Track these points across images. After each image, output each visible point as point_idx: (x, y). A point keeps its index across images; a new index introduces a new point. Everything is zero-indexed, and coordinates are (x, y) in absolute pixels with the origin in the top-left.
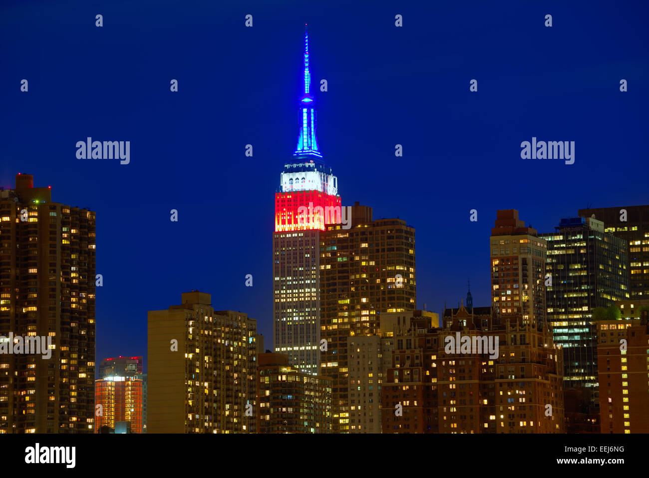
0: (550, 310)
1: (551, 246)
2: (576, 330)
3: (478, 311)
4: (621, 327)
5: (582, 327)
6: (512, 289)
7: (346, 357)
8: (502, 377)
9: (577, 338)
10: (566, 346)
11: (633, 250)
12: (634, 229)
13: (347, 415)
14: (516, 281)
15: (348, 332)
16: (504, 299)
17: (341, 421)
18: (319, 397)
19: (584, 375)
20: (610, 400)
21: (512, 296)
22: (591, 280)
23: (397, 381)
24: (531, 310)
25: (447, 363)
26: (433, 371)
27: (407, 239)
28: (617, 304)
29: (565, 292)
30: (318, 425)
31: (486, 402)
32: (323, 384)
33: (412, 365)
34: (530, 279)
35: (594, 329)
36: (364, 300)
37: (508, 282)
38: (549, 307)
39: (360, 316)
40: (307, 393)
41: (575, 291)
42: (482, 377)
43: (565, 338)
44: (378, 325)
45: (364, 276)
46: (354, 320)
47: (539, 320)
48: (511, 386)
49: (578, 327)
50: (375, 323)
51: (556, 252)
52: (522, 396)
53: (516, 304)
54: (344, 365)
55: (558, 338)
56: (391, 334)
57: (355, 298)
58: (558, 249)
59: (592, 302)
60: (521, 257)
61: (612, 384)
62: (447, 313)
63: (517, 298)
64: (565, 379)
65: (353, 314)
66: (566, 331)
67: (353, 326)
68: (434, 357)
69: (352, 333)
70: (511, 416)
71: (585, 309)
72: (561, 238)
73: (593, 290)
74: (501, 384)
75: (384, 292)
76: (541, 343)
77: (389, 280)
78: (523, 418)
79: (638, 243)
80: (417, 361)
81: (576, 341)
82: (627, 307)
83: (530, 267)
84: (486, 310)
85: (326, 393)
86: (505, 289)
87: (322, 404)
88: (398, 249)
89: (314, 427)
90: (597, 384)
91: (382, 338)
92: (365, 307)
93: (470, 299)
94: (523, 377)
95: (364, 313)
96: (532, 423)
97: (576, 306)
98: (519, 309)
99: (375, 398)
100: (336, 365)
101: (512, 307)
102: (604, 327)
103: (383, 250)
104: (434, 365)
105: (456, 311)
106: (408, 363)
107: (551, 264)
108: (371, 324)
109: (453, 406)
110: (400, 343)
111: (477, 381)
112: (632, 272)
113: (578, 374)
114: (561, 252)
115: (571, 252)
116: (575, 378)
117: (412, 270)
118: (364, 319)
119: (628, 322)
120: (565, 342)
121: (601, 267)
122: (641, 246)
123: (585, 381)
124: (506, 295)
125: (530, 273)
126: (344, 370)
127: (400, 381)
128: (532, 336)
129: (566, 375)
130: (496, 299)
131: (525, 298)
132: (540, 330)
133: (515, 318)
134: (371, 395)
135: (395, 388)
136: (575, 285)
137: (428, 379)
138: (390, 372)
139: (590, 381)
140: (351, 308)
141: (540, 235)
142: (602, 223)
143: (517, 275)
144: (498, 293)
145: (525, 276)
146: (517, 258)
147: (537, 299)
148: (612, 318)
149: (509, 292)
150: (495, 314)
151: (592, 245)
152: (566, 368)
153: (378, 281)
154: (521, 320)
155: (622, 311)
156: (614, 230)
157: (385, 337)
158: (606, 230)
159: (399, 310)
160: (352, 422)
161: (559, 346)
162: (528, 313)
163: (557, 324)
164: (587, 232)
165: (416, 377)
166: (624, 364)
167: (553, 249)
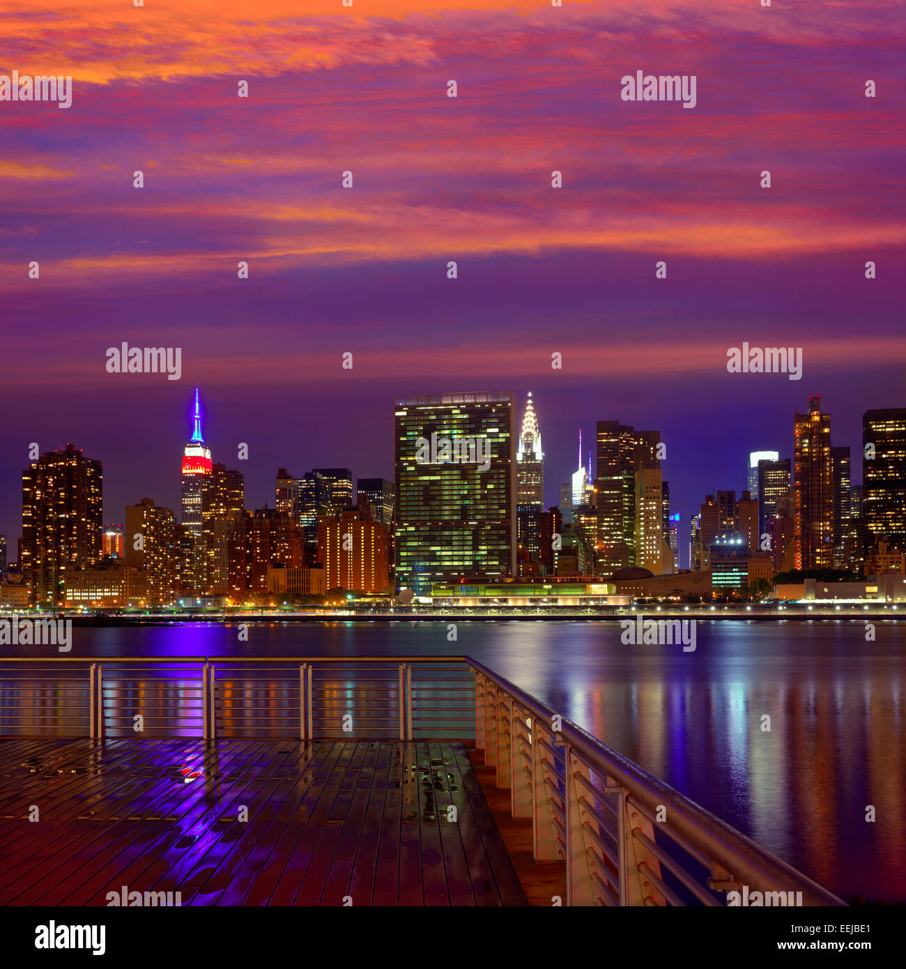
0: (300, 511)
1: (301, 484)
3: (270, 511)
5: (313, 518)
6: (284, 501)
7: (213, 528)
8: (279, 538)
9: (310, 522)
10: (306, 525)
11: (334, 487)
12: (335, 478)
13: (213, 553)
14: (286, 498)
15: (214, 517)
16: (281, 505)
17: (211, 555)
18: (202, 545)
20: (322, 547)
21: (284, 504)
22: (317, 498)
23: (235, 539)
24: (292, 510)
25: (256, 532)
26: (250, 534)
27: (240, 479)
28: (327, 509)
29: (306, 503)
30: (201, 556)
31: (272, 548)
32: (203, 539)
33: (241, 532)
34: (292, 497)
35: (317, 519)
36: (221, 504)
37: (283, 498)
38: (299, 509)
40: (196, 543)
41: (310, 503)
42: (271, 538)
43: (306, 522)
45: (222, 494)
46: (217, 513)
47: (295, 515)
48: (283, 542)
49: (311, 518)
50: (226, 514)
51: (303, 487)
52: (287, 546)
53: (286, 508)
54: (213, 531)
55: (303, 522)
56: (233, 519)
57: (218, 503)
58: (304, 485)
59: (317, 508)
60: (288, 488)
61: (323, 542)
62: (257, 512)
63: (286, 505)
65: (217, 510)
66: (306, 519)
67: (217, 516)
69: (216, 518)
70: (282, 554)
71: (314, 510)
72: (305, 481)
73: (317, 503)
74: (278, 541)
75: (230, 501)
76: (295, 525)
77: (232, 496)
78: (287, 555)
79: (336, 484)
80: (243, 531)
81: (310, 524)
82: (331, 510)
83: (292, 492)
84: (273, 510)
85: (204, 543)
86: (281, 502)
88: (236, 483)
89: (199, 557)
90: (317, 541)
92: (222, 507)
93: (266, 505)
94: (288, 538)
95: (221, 510)
96: (290, 557)
97: (311, 509)
98: (287, 510)
99: (225, 546)
100: (208, 531)
101: (284, 509)
103: (230, 484)
104: (251, 532)
105: (260, 510)
107: (301, 491)
108: (224, 515)
109: (258, 549)
110: (237, 523)
111: (268, 540)
112: (333, 496)
114: (305, 487)
115: (309, 487)
117: (242, 492)
118: (221, 512)
121: (321, 493)
125: (292, 495)
126: (213, 534)
127: (237, 539)
128: (292, 521)
130: (277, 506)
131: (289, 505)
132: (295, 519)
133: (285, 514)
134: (224, 544)
135: (234, 542)
136: (310, 500)
137: (249, 538)
138: (232, 535)
140: (216, 507)
141: (297, 479)
142: (322, 475)
143: (287, 496)
144: (278, 503)
145: (290, 496)
146: (286, 489)
147: (295, 505)
150: (277, 512)
151: (318, 484)
153: (228, 496)
154: (288, 514)
155: (329, 512)
156: (326, 478)
157: (230, 520)
158: (323, 478)
159: (236, 509)
160: (216, 555)
161: (303, 525)
162: (291, 512)
163: (302, 516)
164: (316, 479)
165: (243, 537)
166: (328, 533)
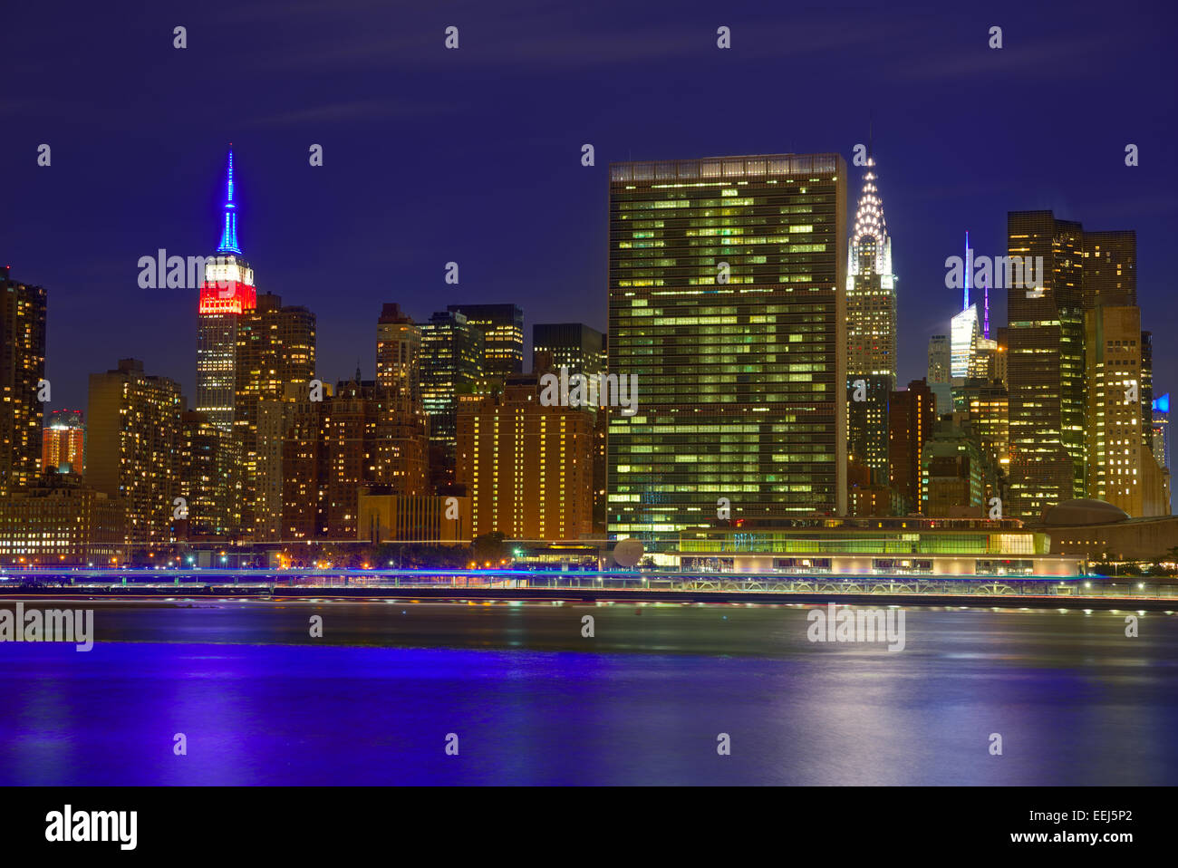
0: (422, 385)
1: (425, 333)
2: (442, 401)
3: (365, 384)
4: (476, 399)
5: (446, 399)
6: (393, 367)
7: (255, 418)
8: (382, 437)
9: (442, 407)
10: (433, 413)
11: (487, 339)
12: (490, 322)
13: (255, 464)
14: (397, 361)
15: (258, 397)
16: (386, 374)
17: (249, 469)
18: (233, 449)
19: (445, 436)
20: (464, 456)
21: (393, 372)
22: (456, 361)
23: (296, 438)
24: (407, 384)
25: (338, 425)
26: (326, 430)
27: (309, 323)
28: (474, 381)
29: (434, 370)
30: (230, 471)
31: (368, 456)
32: (235, 439)
33: (309, 425)
34: (408, 359)
35: (455, 400)
36: (272, 372)
37: (390, 361)
38: (421, 382)
39: (269, 384)
40: (222, 445)
41: (443, 370)
42: (365, 436)
43: (433, 407)
44: (283, 393)
45: (273, 352)
46: (264, 388)
47: (413, 392)
48: (389, 443)
49: (443, 398)
50: (281, 390)
51: (429, 339)
52: (397, 452)
53: (395, 379)
54: (254, 424)
55: (427, 407)
56: (293, 400)
57: (265, 369)
58: (430, 336)
59: (456, 379)
60: (400, 342)
61: (467, 444)
62: (340, 385)
63: (397, 374)
64: (431, 439)
65: (263, 382)
66: (433, 401)
67: (262, 392)
68: (327, 420)
69: (261, 398)
70: (387, 467)
71: (449, 384)
72: (433, 327)
73: (456, 370)
74: (381, 442)
75: (288, 366)
76: (413, 411)
77: (293, 357)
78: (397, 469)
79: (492, 333)
80: (314, 423)
81: (441, 410)
82: (481, 383)
83: (408, 350)
84: (372, 383)
85: (238, 446)
86: (387, 367)
87: (234, 454)
88: (301, 332)
89: (227, 472)
90: (455, 444)
91: (286, 403)
92: (272, 377)
93: (358, 373)
94: (398, 437)
95: (271, 382)
96: (403, 473)
97: (443, 382)
98: (397, 383)
99: (279, 451)
100: (246, 423)
101: (392, 381)
102: (463, 399)
103: (290, 332)
104: (328, 426)
105: (347, 383)
106: (306, 424)
107: (425, 348)
108: (277, 392)
109: (342, 458)
110: (301, 407)
111: (361, 439)
112: (487, 356)
113: (441, 436)
114: (432, 339)
115: (440, 339)
116: (439, 439)
117: (312, 348)
118: (271, 387)
119: (481, 395)
120: (432, 410)
121: (463, 352)
122: (494, 336)
123: (446, 441)
124: (388, 372)
125: (408, 354)
126: (254, 428)
127: (299, 437)
128: (406, 405)
129: (432, 436)
130: (379, 375)
131: (403, 374)
132: (413, 400)
133: (394, 390)
134: (275, 448)
135: (295, 443)
136: (443, 365)
137: (323, 436)
138: (292, 431)
139: (450, 441)
140: (261, 378)
141: (417, 325)
142: (465, 317)
143: (397, 356)
144: (381, 370)
145: (403, 357)
146: (397, 342)
147: (412, 375)
148: (469, 392)
149: (390, 369)
150: (378, 386)
151: (457, 334)
152: (432, 431)
153: (285, 356)
154: (399, 392)
155: (478, 387)
156: (474, 322)
157: (288, 403)
158: (468, 323)
159: (301, 381)
160: (259, 469)
161: (427, 413)
162: (405, 387)
163: (427, 396)
164: (453, 323)
165: (312, 435)
166: (477, 428)
167: (426, 336)
